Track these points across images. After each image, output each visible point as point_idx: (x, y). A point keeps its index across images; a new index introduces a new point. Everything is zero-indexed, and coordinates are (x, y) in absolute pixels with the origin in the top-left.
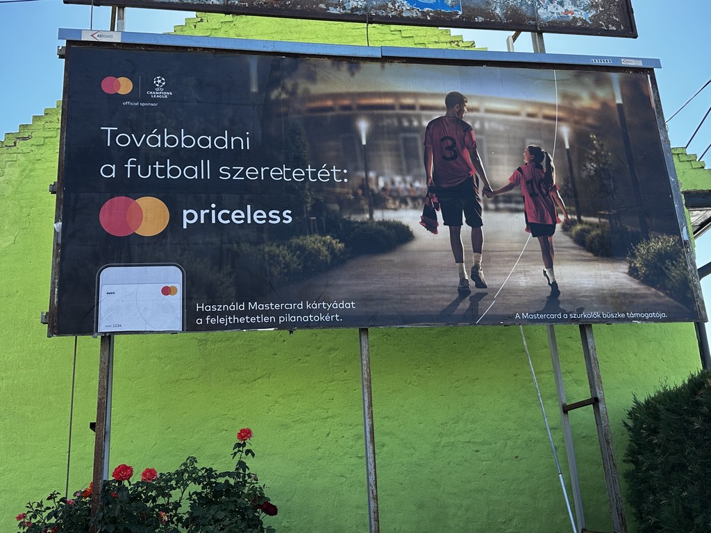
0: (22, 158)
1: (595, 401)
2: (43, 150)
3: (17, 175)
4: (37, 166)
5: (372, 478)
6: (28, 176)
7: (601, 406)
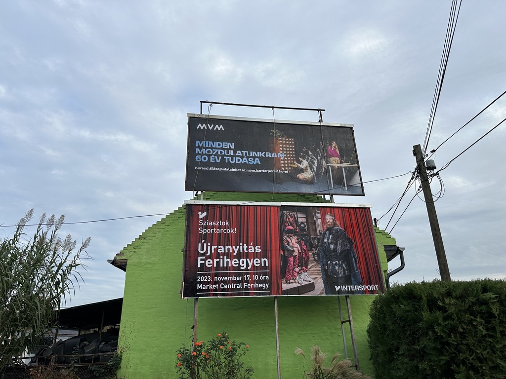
0: (162, 230)
1: (349, 321)
2: (169, 227)
3: (161, 236)
4: (167, 233)
5: (278, 345)
6: (164, 236)
7: (351, 323)
